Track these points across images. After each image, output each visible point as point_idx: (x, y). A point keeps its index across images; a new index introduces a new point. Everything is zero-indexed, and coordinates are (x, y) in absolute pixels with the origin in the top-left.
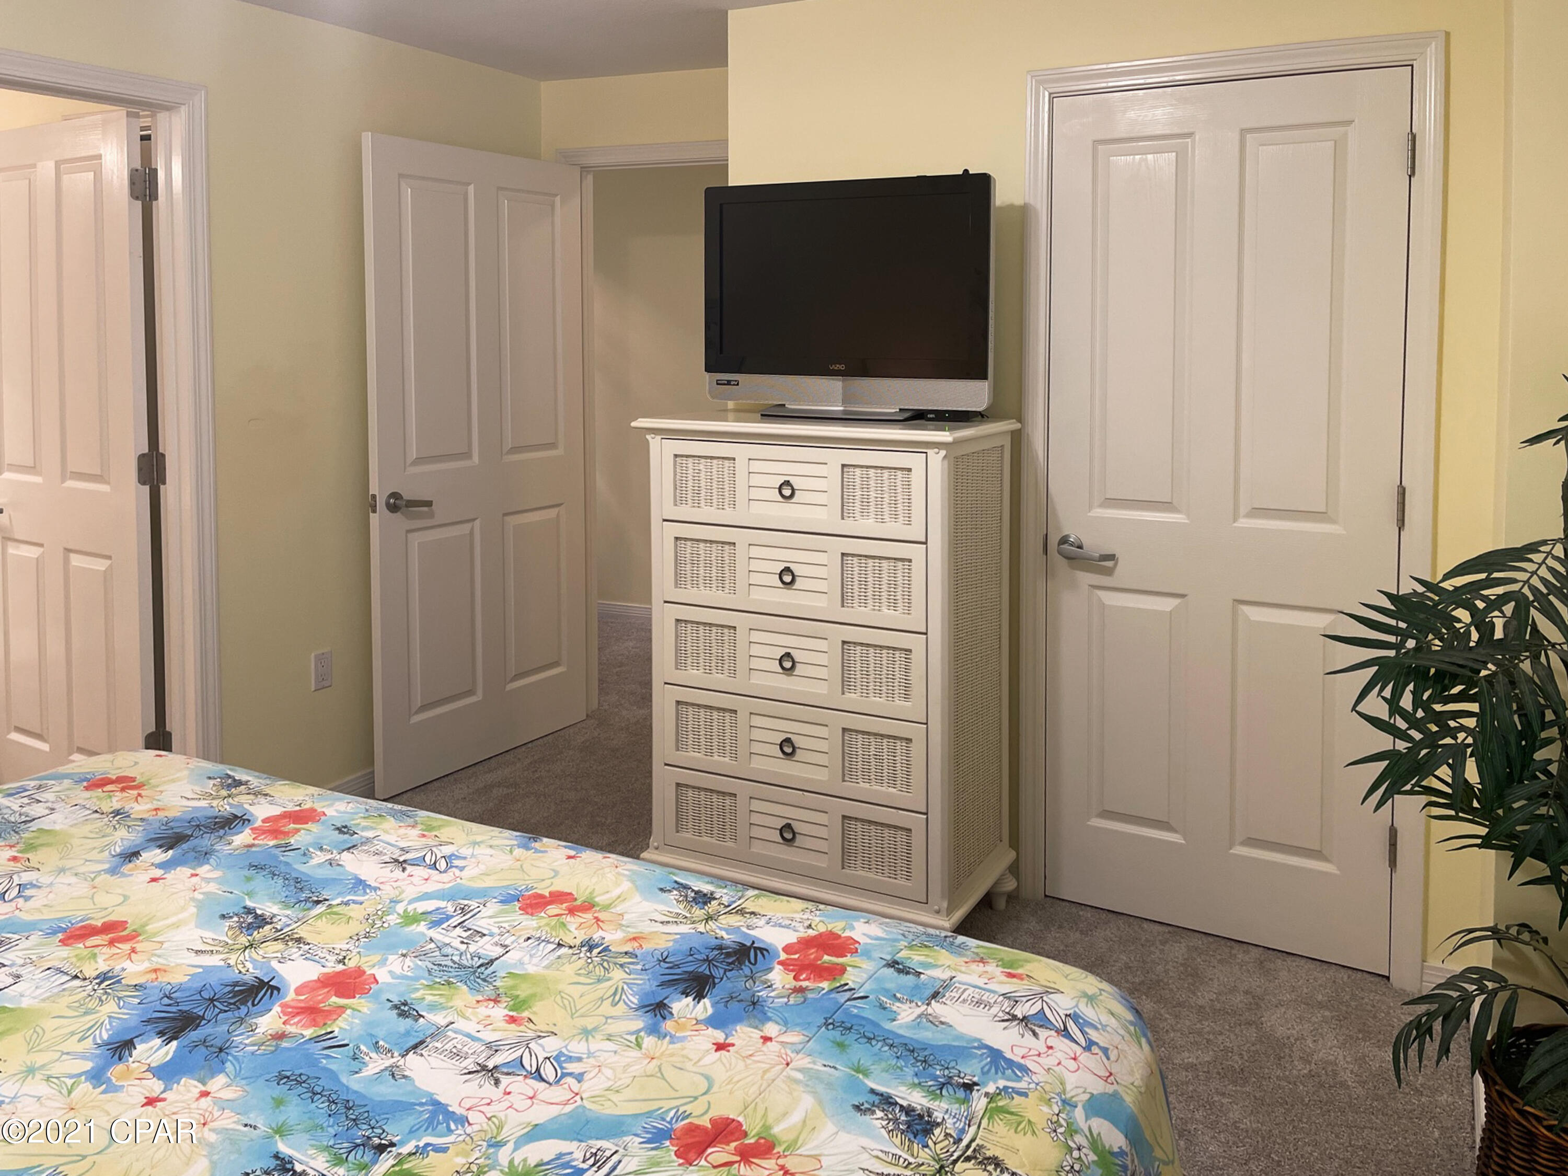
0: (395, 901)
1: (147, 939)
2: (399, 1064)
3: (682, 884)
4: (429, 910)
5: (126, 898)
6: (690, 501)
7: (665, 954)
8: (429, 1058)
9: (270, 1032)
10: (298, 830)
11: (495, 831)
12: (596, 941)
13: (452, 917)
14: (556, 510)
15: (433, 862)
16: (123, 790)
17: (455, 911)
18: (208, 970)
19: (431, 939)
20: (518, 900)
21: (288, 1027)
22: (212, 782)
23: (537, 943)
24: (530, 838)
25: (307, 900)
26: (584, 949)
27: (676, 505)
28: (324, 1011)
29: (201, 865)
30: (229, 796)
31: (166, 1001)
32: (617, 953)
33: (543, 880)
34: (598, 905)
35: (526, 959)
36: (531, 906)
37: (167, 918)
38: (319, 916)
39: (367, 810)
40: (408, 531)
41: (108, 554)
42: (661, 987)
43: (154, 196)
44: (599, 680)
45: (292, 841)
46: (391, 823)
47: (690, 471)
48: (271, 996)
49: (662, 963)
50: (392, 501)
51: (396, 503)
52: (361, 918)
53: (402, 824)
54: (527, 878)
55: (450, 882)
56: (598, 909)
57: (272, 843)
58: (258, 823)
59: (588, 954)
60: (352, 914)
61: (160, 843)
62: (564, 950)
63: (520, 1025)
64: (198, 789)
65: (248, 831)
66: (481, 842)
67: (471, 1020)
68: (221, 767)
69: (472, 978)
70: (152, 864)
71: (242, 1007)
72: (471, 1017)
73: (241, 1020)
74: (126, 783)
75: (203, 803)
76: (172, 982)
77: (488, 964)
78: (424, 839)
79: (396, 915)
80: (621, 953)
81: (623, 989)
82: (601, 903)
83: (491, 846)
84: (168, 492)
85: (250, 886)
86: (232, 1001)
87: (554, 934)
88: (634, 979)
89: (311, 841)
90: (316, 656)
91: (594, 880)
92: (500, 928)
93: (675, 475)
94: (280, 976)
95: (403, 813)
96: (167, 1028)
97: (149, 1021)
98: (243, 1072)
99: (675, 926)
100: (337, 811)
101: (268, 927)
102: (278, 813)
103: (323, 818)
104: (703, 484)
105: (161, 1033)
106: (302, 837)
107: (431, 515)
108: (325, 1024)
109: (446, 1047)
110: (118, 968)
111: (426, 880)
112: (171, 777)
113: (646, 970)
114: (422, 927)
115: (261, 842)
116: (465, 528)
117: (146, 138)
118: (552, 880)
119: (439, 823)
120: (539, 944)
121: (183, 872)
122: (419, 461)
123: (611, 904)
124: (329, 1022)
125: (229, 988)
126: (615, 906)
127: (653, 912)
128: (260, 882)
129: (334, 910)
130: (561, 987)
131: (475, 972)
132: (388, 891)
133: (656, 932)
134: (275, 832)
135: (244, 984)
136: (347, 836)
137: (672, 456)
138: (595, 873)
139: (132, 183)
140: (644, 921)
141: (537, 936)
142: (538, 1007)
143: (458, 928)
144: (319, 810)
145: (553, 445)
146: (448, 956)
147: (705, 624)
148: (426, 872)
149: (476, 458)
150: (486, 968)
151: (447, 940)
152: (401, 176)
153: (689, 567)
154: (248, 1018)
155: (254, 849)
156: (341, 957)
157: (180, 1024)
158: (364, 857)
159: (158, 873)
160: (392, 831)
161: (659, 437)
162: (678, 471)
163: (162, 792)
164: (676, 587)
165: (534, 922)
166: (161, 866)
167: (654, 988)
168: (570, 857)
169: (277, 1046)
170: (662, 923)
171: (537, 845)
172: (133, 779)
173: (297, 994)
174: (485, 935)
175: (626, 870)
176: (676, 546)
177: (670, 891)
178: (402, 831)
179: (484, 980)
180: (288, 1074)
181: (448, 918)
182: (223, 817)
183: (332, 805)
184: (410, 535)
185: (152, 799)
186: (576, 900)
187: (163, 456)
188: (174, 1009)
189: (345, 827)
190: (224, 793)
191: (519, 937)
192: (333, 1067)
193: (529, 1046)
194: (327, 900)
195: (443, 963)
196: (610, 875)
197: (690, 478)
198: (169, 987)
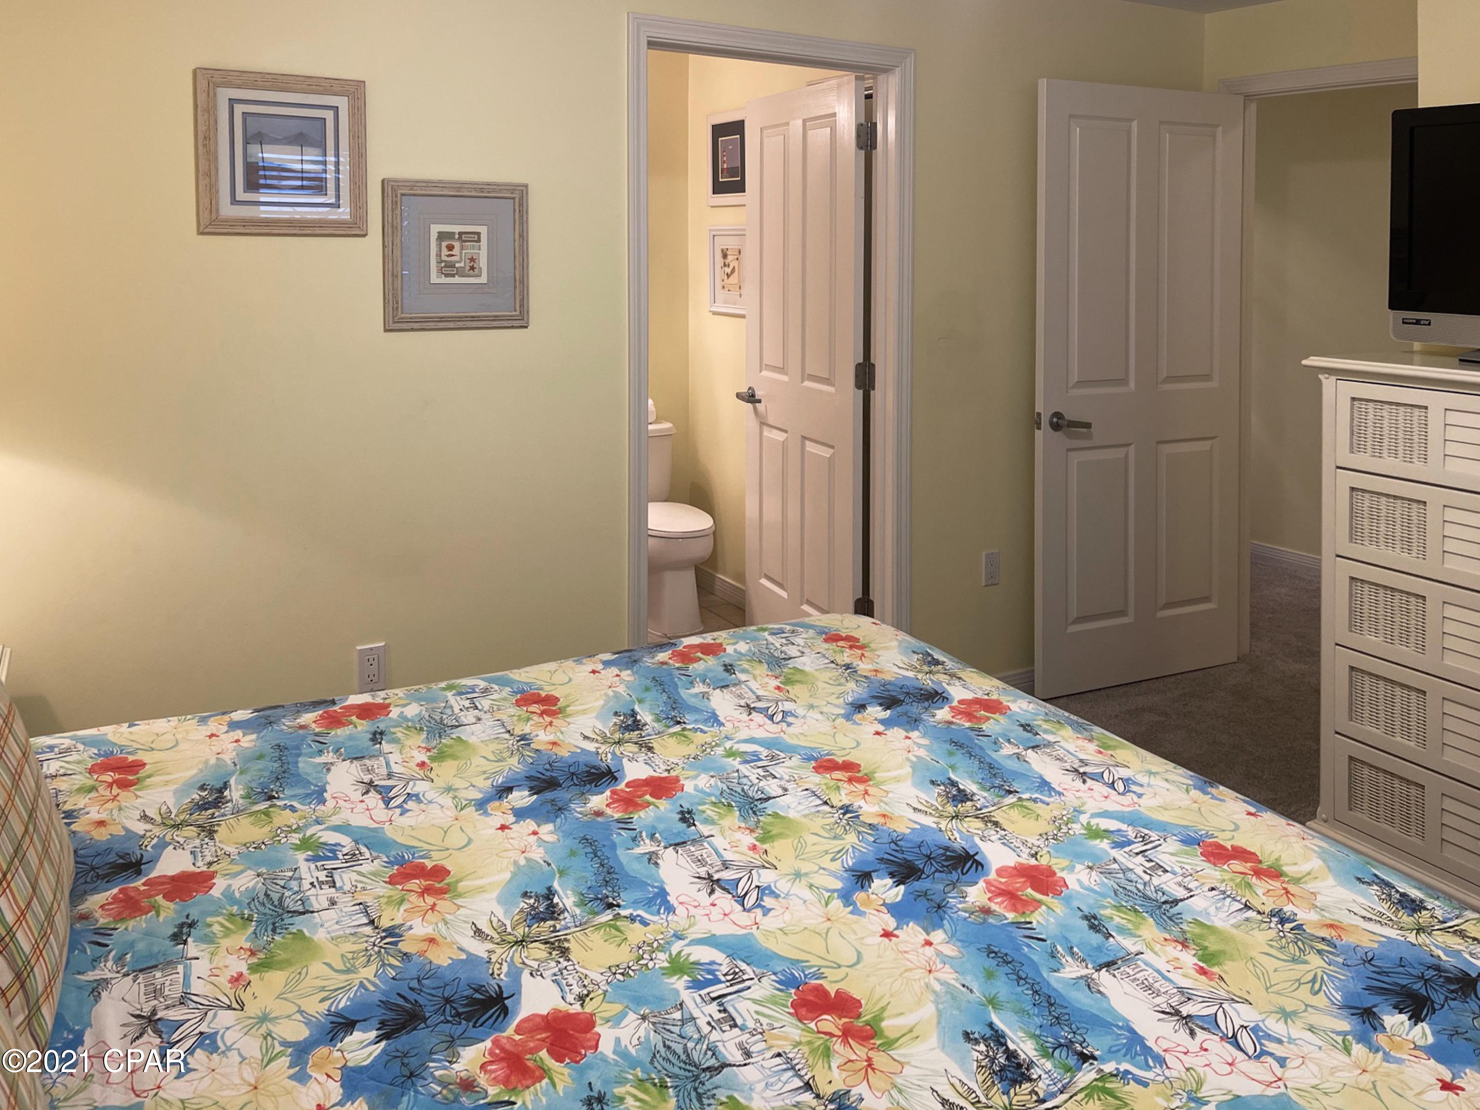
0: (1078, 811)
1: (876, 785)
2: (1094, 976)
3: (1383, 880)
4: (1111, 829)
5: (858, 744)
6: (1369, 450)
7: (1370, 955)
8: (1121, 981)
9: (978, 904)
10: (988, 719)
11: (1171, 766)
12: (1288, 914)
13: (1134, 843)
14: (1209, 442)
15: (1111, 781)
16: (851, 647)
17: (1136, 837)
18: (924, 828)
19: (1114, 859)
20: (1199, 845)
21: (992, 904)
22: (916, 656)
23: (1222, 896)
24: (1206, 782)
25: (1000, 787)
26: (1275, 919)
27: (1353, 452)
28: (1022, 900)
29: (913, 730)
30: (930, 672)
31: (893, 846)
32: (1313, 935)
33: (1224, 831)
34: (1287, 876)
35: (1212, 910)
36: (1213, 854)
37: (889, 771)
38: (1012, 806)
39: (1046, 714)
40: (1069, 450)
41: (831, 444)
42: (1367, 992)
43: (874, 146)
44: (1251, 624)
45: (984, 727)
46: (1068, 732)
47: (1371, 416)
48: (977, 870)
49: (1366, 964)
50: (1055, 420)
51: (1058, 423)
52: (1049, 818)
53: (1079, 736)
54: (1206, 823)
55: (1129, 806)
56: (1287, 879)
57: (967, 725)
58: (955, 703)
59: (1279, 926)
60: (1039, 812)
61: (880, 701)
62: (1250, 914)
63: (1211, 980)
64: (906, 660)
65: (947, 708)
66: (1157, 773)
67: (1159, 956)
68: (922, 644)
69: (1157, 912)
70: (876, 719)
71: (954, 872)
72: (1159, 953)
73: (954, 885)
74: (853, 642)
75: (911, 674)
76: (897, 829)
77: (1172, 902)
78: (1100, 755)
79: (1080, 825)
80: (1318, 938)
81: (1322, 978)
82: (1290, 875)
83: (1166, 780)
84: (877, 395)
85: (954, 760)
86: (946, 864)
87: (1239, 892)
88: (1334, 972)
89: (1000, 731)
90: (987, 555)
91: (1280, 846)
92: (1182, 868)
93: (1352, 419)
94: (982, 852)
95: (1080, 725)
96: (896, 871)
97: (881, 860)
98: (958, 934)
99: (1379, 925)
100: (1020, 708)
101: (969, 803)
102: (970, 698)
103: (1008, 712)
104: (1386, 432)
105: (892, 875)
106: (993, 725)
107: (1089, 437)
108: (1024, 913)
109: (1137, 976)
110: (856, 805)
111: (1106, 797)
112: (884, 645)
113: (1348, 966)
114: (1104, 845)
115: (958, 721)
116: (1120, 453)
117: (869, 97)
118: (1233, 833)
119: (1114, 743)
120: (1224, 899)
121: (897, 733)
122: (1080, 384)
123: (1301, 879)
124: (1028, 912)
125: (941, 851)
126: (1305, 882)
127: (1349, 902)
128: (959, 758)
129: (1024, 803)
130: (1254, 954)
131: (1160, 907)
132: (1071, 799)
133: (1357, 926)
134: (970, 716)
135: (953, 851)
136: (1030, 735)
137: (1349, 399)
138: (1279, 839)
139: (858, 136)
140: (1341, 909)
141: (1223, 889)
142: (1228, 966)
143: (1140, 856)
144: (1005, 703)
145: (1207, 377)
146: (1131, 881)
147: (1385, 587)
148: (1107, 790)
149: (1132, 385)
150: (1171, 907)
151: (1131, 866)
152: (1071, 116)
153: (1366, 522)
154: (958, 884)
155: (953, 726)
156: (1033, 852)
157: (905, 871)
158: (1047, 759)
159: (881, 728)
160: (1070, 740)
161: (1333, 378)
162: (1355, 415)
163: (879, 656)
164: (1351, 541)
165: (1218, 873)
166: (882, 722)
167: (1360, 990)
168: (1249, 814)
169: (985, 920)
170: (1364, 918)
171: (1213, 791)
172: (857, 640)
173: (998, 875)
174: (1167, 871)
175: (1316, 845)
176: (1351, 497)
177: (1369, 884)
178: (1080, 742)
179: (1170, 918)
180: (996, 950)
181: (1130, 843)
182: (926, 690)
183: (1014, 701)
184: (1070, 453)
185: (872, 661)
186: (1260, 862)
187: (874, 365)
188: (900, 856)
189: (1029, 725)
190: (926, 668)
191: (1203, 884)
192: (1035, 958)
193: (1223, 1006)
194: (1017, 792)
195: (1128, 888)
196: (1298, 846)
197: (1370, 424)
198: (895, 834)
